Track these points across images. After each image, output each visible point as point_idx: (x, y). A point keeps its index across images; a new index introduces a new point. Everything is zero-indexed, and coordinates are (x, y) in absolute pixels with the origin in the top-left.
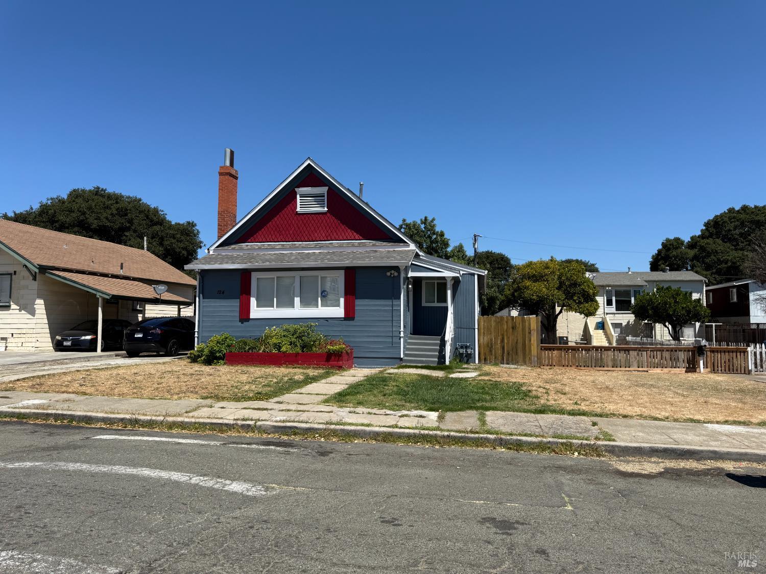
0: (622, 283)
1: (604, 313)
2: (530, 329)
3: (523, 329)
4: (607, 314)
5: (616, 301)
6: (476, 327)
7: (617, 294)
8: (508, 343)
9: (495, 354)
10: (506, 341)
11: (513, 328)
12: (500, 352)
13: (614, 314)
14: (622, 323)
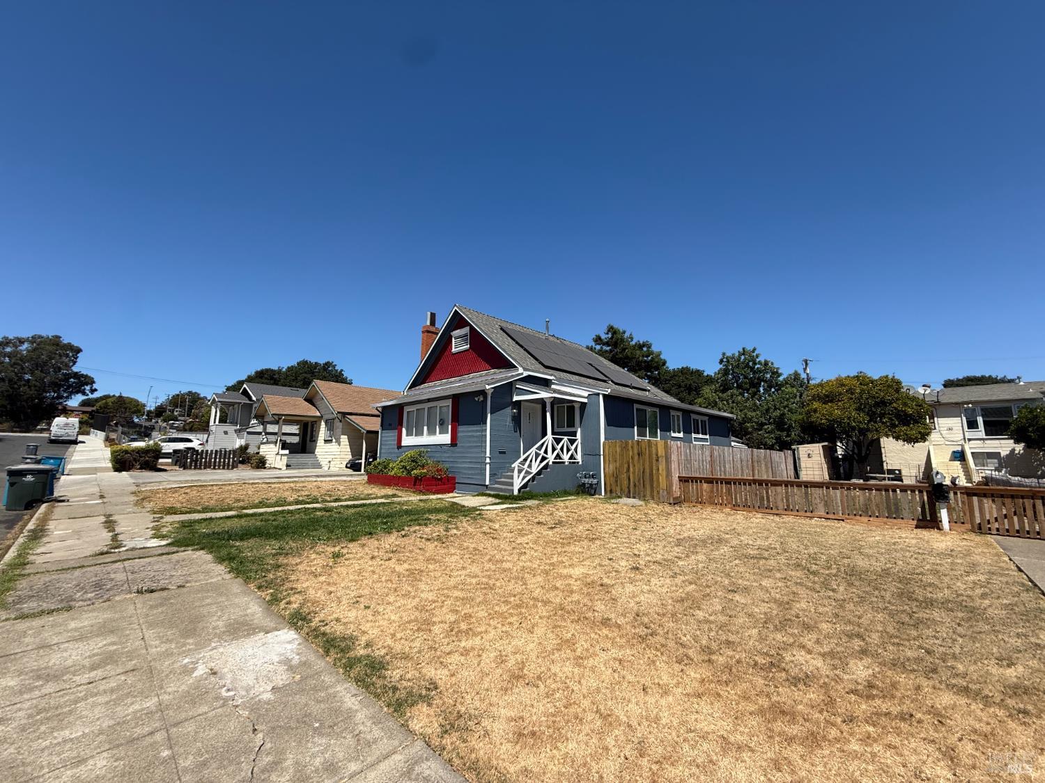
0: (994, 398)
1: (964, 439)
2: (657, 455)
3: (650, 455)
4: (970, 440)
5: (984, 421)
6: (602, 453)
7: (986, 413)
8: (634, 473)
9: (621, 486)
10: (631, 469)
11: (639, 455)
12: (626, 482)
13: (983, 439)
14: (999, 453)
